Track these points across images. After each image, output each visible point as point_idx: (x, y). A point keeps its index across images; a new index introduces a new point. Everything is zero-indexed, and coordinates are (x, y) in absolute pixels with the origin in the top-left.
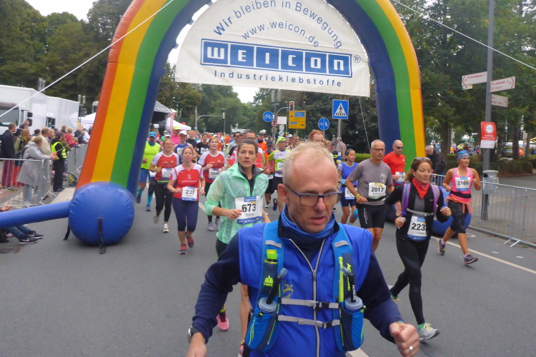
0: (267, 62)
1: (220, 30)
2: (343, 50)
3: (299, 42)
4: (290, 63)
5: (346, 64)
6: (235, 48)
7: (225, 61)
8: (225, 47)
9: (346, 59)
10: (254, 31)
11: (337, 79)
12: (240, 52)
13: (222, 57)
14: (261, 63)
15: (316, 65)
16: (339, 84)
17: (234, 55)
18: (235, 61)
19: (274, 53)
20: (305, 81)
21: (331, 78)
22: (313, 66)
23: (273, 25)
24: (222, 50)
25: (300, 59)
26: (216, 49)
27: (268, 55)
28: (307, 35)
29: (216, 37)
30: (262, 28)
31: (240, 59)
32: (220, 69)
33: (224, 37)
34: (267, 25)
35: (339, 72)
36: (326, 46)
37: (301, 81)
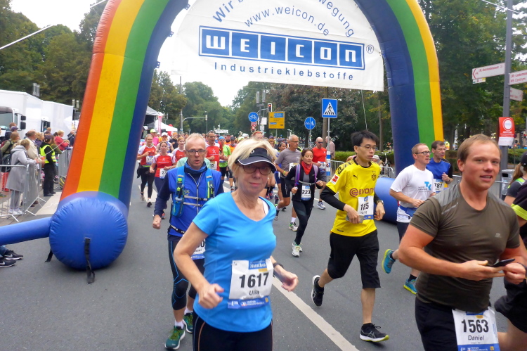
0: (273, 52)
1: (219, 16)
2: (354, 39)
3: (308, 31)
4: (298, 54)
5: (358, 56)
6: (237, 37)
7: (225, 52)
8: (226, 35)
9: (358, 49)
10: (257, 18)
11: (349, 71)
12: (243, 41)
13: (223, 47)
14: (266, 54)
15: (326, 56)
16: (351, 77)
17: (236, 44)
18: (237, 52)
19: (280, 42)
20: (314, 74)
21: (342, 71)
22: (322, 57)
23: (279, 10)
24: (223, 39)
25: (308, 50)
26: (216, 38)
27: (273, 44)
28: (317, 22)
29: (215, 24)
30: (266, 14)
31: (243, 49)
32: (221, 61)
33: (226, 24)
34: (273, 11)
35: (350, 63)
36: (337, 34)
37: (310, 74)
